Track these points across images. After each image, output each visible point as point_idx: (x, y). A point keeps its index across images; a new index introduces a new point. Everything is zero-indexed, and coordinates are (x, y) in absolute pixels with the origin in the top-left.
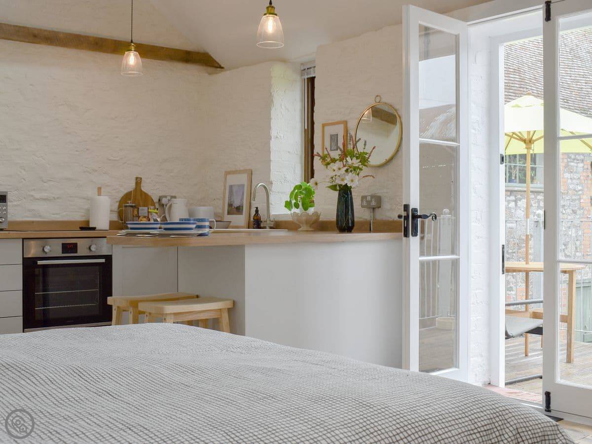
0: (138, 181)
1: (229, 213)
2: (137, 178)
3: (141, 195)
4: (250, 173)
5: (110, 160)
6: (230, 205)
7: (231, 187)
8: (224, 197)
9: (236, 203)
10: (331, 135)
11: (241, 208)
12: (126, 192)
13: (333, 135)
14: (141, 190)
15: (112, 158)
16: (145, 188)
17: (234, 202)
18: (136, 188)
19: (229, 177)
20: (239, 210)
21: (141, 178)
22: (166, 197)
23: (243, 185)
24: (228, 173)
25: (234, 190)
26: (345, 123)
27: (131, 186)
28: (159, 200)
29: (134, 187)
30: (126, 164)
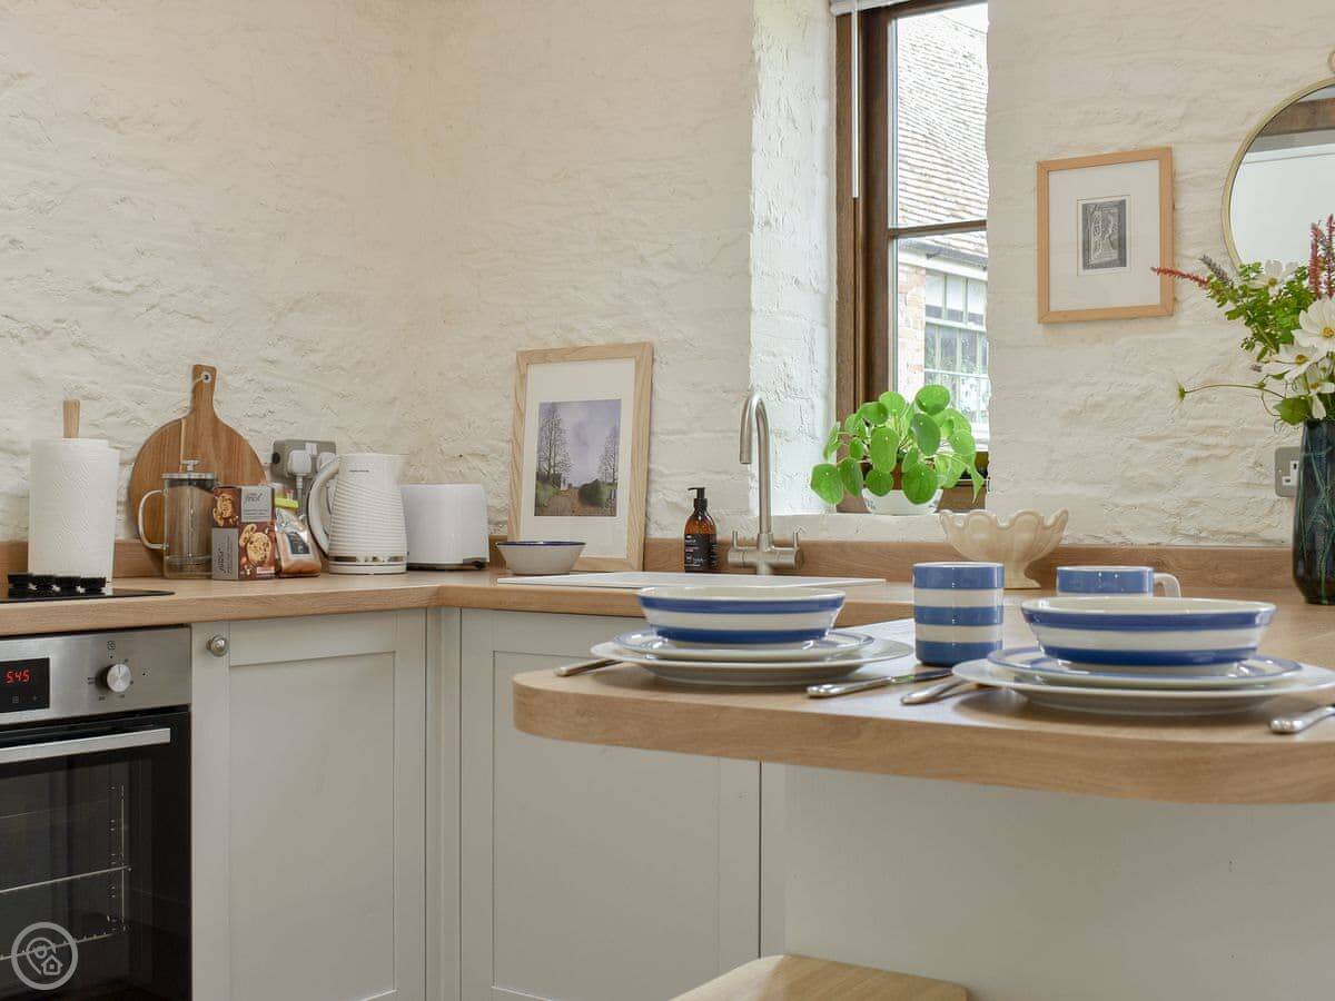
0: (203, 382)
1: (540, 509)
2: (197, 370)
3: (215, 435)
4: (645, 357)
5: (99, 290)
6: (547, 479)
7: (550, 412)
8: (517, 444)
9: (581, 471)
10: (1085, 207)
11: (606, 491)
12: (156, 424)
13: (1098, 207)
14: (215, 420)
15: (107, 284)
16: (230, 408)
17: (564, 464)
18: (195, 409)
19: (535, 372)
20: (594, 498)
21: (213, 370)
22: (301, 445)
23: (614, 406)
24: (529, 358)
25: (568, 421)
26: (1164, 156)
27: (173, 402)
28: (276, 458)
29: (188, 403)
30: (157, 310)
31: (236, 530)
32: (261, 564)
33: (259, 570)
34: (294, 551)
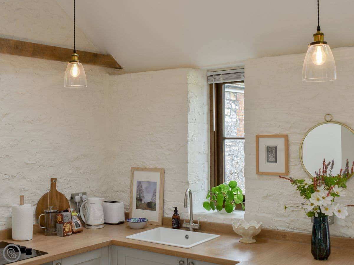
0: (53, 182)
1: (137, 207)
2: (52, 180)
3: (57, 195)
4: (163, 172)
5: (28, 164)
6: (139, 200)
7: (139, 183)
8: (131, 191)
9: (147, 199)
10: (267, 147)
11: (153, 204)
12: (42, 194)
14: (57, 191)
15: (29, 162)
16: (59, 188)
17: (144, 198)
18: (51, 189)
19: (136, 173)
20: (150, 206)
21: (56, 179)
22: (78, 194)
23: (155, 183)
24: (134, 169)
25: (144, 186)
26: (286, 137)
27: (46, 188)
28: (72, 198)
29: (50, 188)
30: (42, 166)
31: (62, 225)
32: (69, 232)
33: (68, 234)
34: (77, 227)
